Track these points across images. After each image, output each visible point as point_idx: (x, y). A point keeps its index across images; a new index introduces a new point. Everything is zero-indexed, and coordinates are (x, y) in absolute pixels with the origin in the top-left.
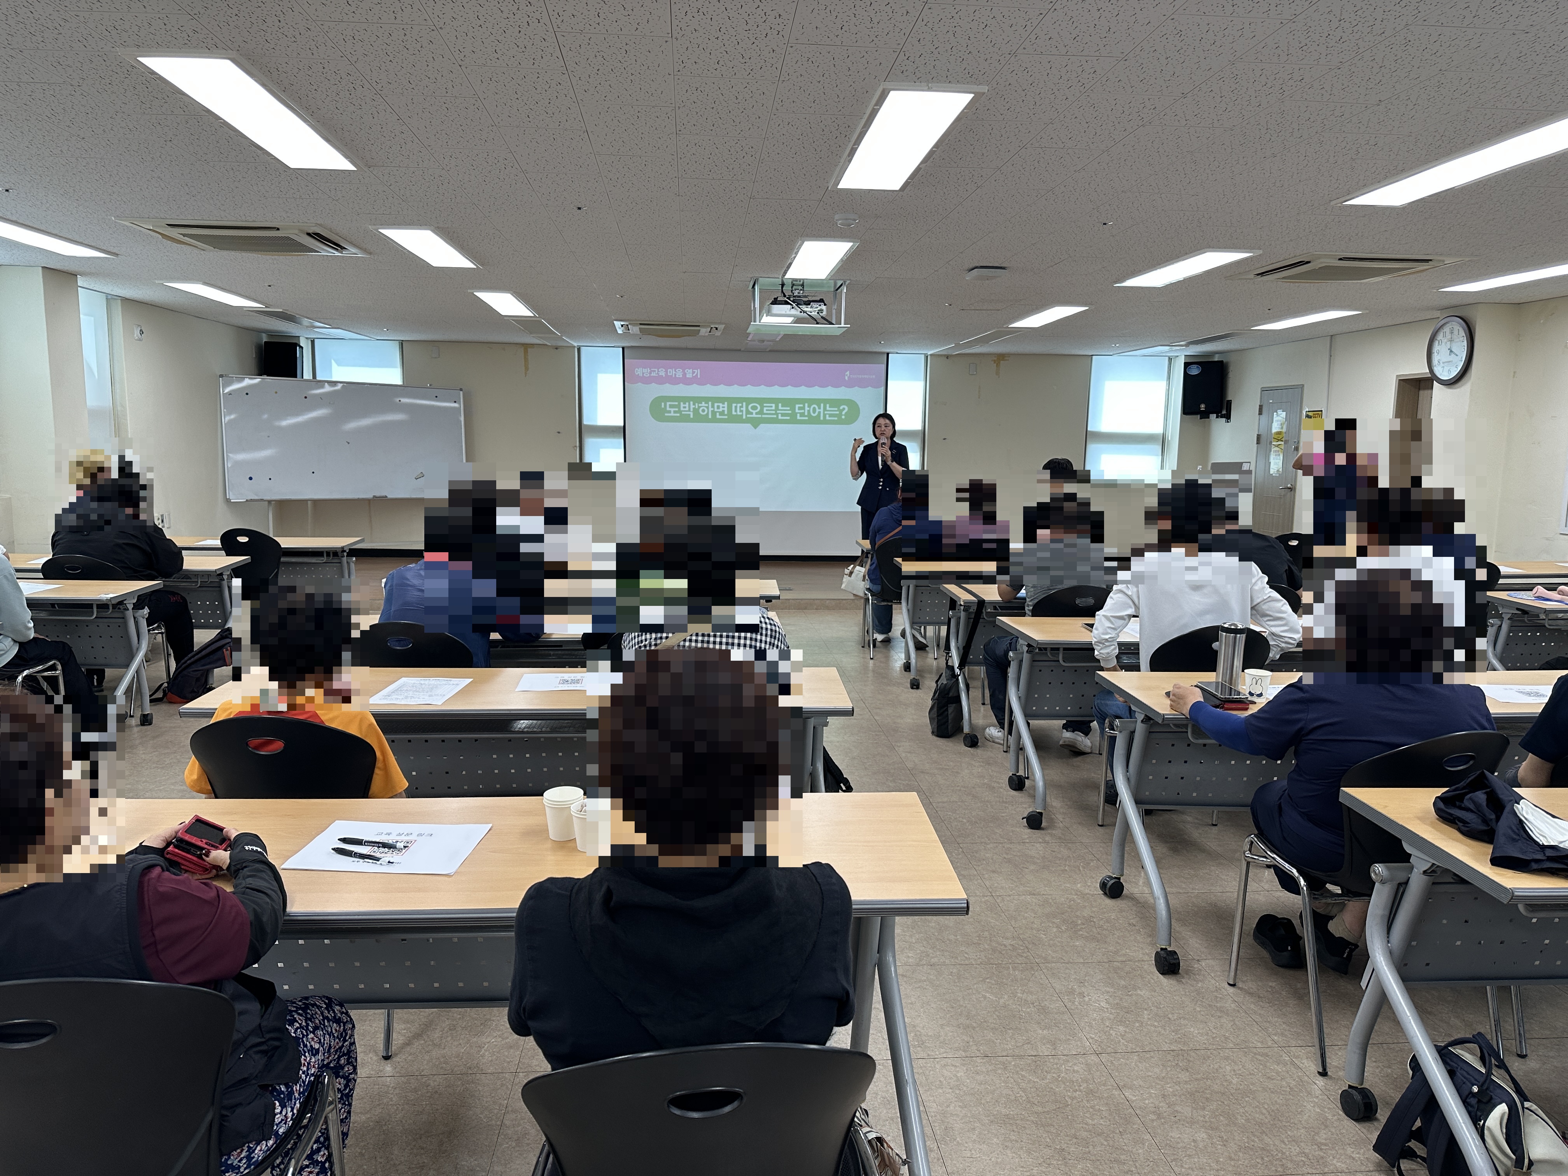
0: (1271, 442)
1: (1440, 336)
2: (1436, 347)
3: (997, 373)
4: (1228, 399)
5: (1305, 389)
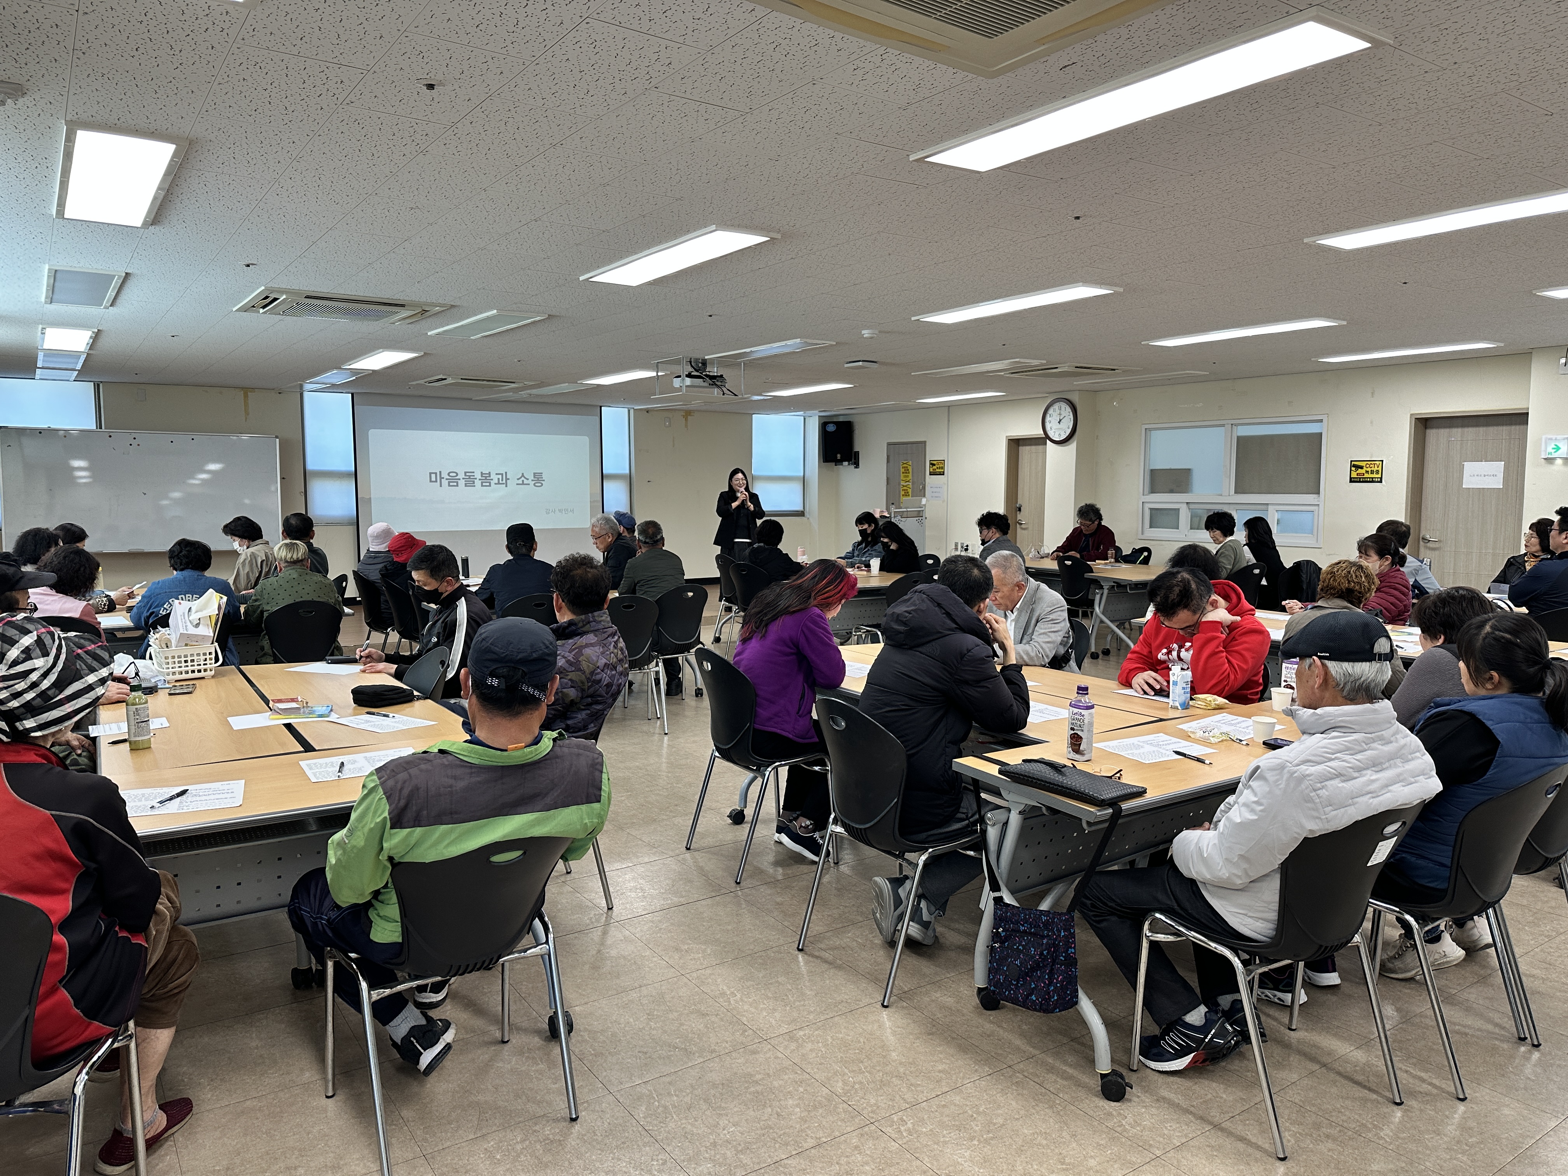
0: (899, 484)
1: (1051, 411)
2: (1048, 418)
3: (686, 426)
4: (856, 449)
5: (927, 444)
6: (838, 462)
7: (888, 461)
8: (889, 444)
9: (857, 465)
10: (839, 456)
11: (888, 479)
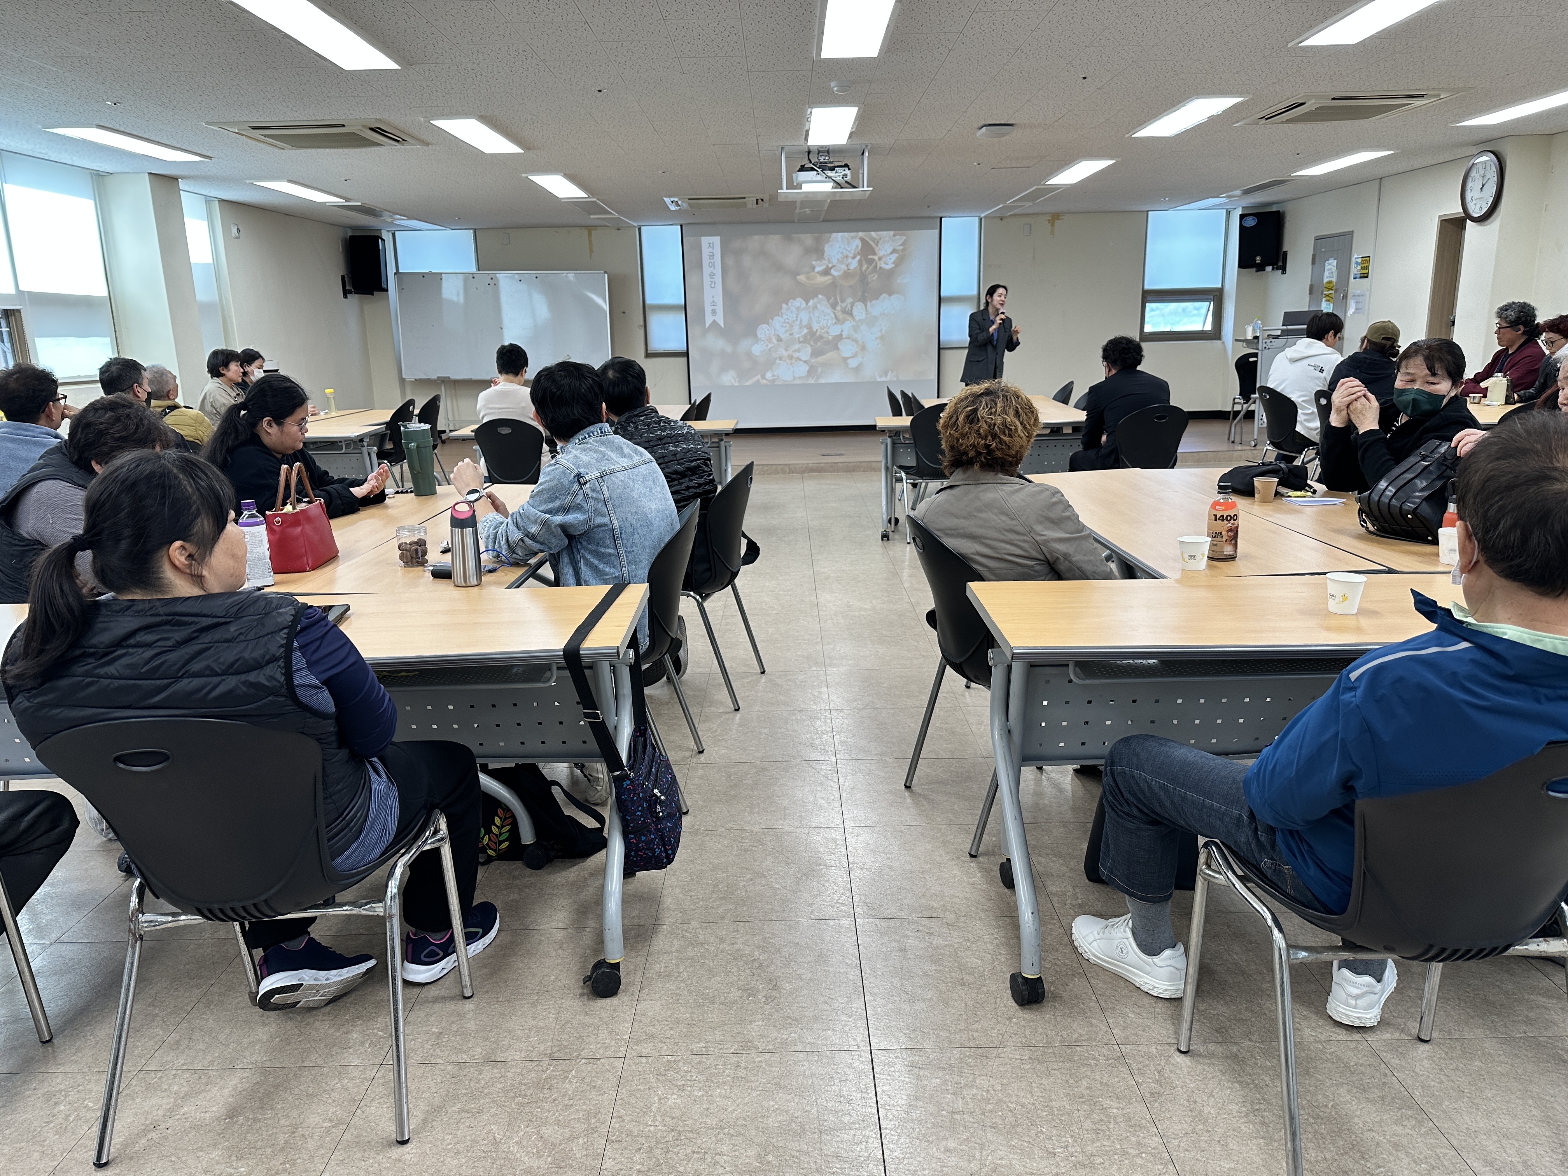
0: (1322, 292)
1: (1473, 173)
2: (1470, 184)
3: (1052, 233)
4: (1285, 250)
5: (1355, 235)
6: (1261, 268)
7: (1313, 263)
8: (1317, 239)
9: (1284, 269)
10: (1258, 259)
11: (1311, 288)
